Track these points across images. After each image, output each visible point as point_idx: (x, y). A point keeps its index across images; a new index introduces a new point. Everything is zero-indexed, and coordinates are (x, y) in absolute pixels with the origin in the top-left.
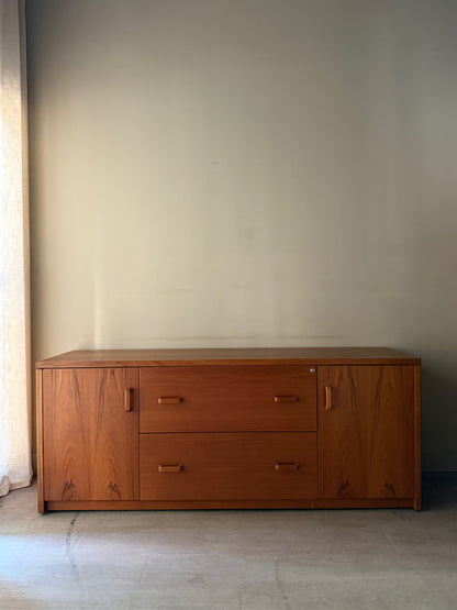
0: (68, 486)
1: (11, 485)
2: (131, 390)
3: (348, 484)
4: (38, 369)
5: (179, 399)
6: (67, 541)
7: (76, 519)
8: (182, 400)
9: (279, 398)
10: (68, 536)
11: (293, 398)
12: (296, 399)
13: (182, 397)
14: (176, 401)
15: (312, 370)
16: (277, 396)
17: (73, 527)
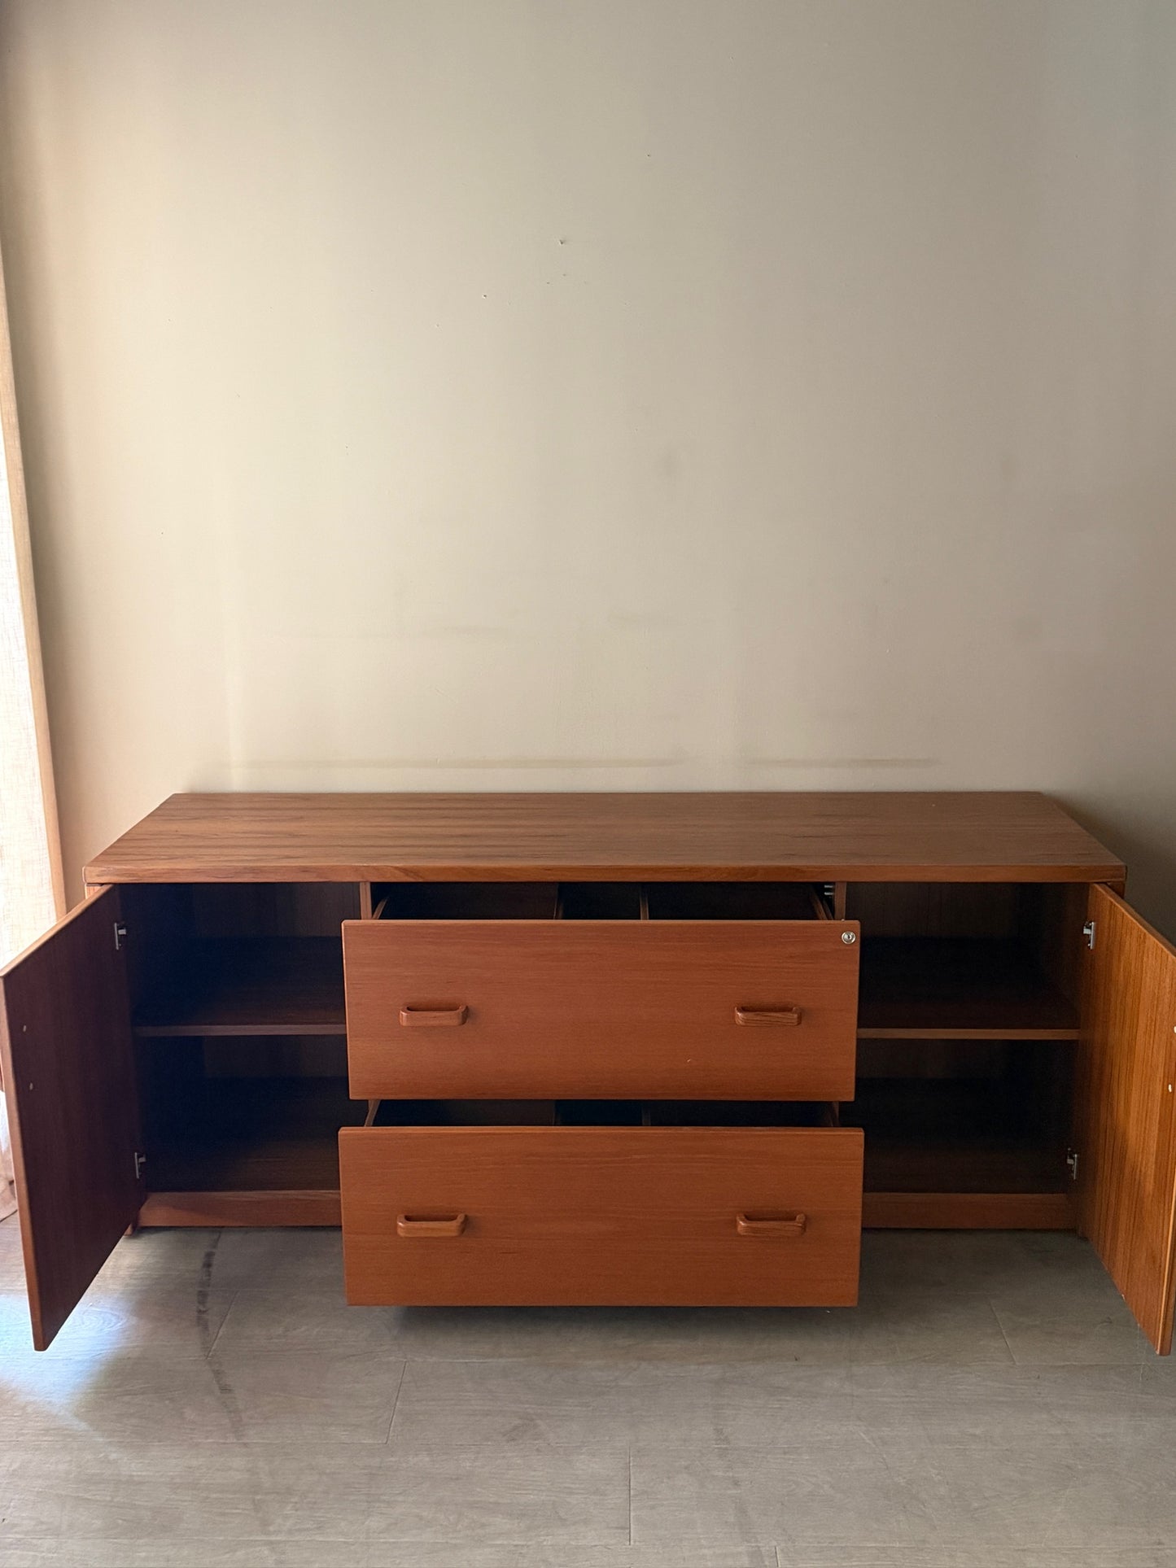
4: (89, 884)
5: (461, 1014)
6: (199, 1318)
7: (214, 1250)
8: (467, 1015)
9: (751, 1015)
10: (199, 1302)
11: (790, 1014)
12: (796, 1016)
13: (467, 1007)
14: (450, 1019)
15: (846, 937)
16: (743, 1010)
17: (209, 1275)
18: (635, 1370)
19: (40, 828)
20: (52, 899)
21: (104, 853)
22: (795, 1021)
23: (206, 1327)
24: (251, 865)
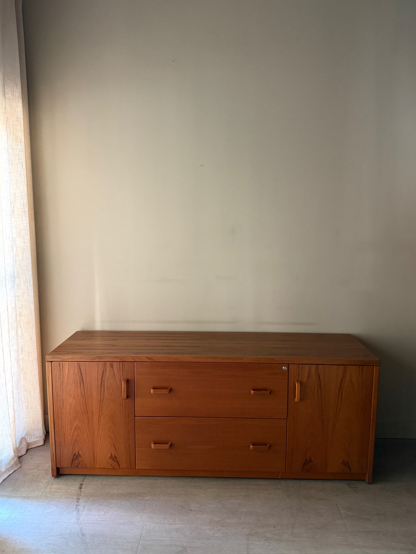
0: (76, 456)
1: (28, 444)
2: (128, 381)
3: (311, 461)
4: (48, 361)
5: (169, 390)
6: (76, 508)
7: (83, 483)
8: (171, 390)
9: (255, 392)
10: (77, 502)
11: (267, 391)
12: (269, 392)
13: (171, 388)
14: (166, 392)
15: (284, 368)
16: (253, 390)
17: (81, 492)
18: (220, 530)
19: (34, 342)
20: (37, 364)
21: (53, 351)
22: (269, 394)
23: (78, 511)
24: (99, 355)
